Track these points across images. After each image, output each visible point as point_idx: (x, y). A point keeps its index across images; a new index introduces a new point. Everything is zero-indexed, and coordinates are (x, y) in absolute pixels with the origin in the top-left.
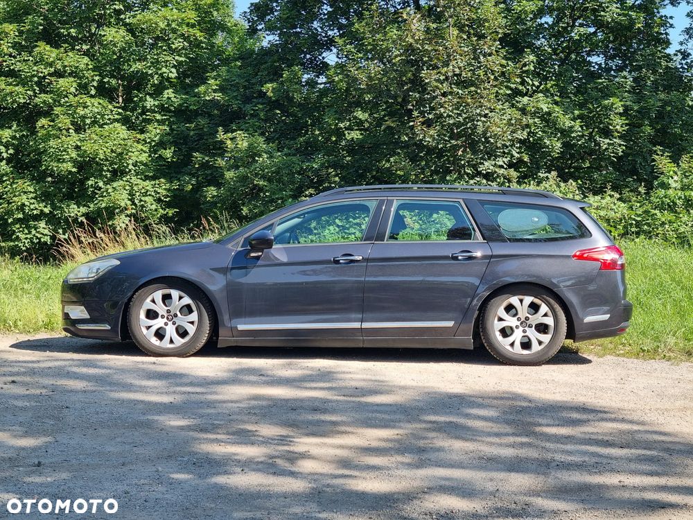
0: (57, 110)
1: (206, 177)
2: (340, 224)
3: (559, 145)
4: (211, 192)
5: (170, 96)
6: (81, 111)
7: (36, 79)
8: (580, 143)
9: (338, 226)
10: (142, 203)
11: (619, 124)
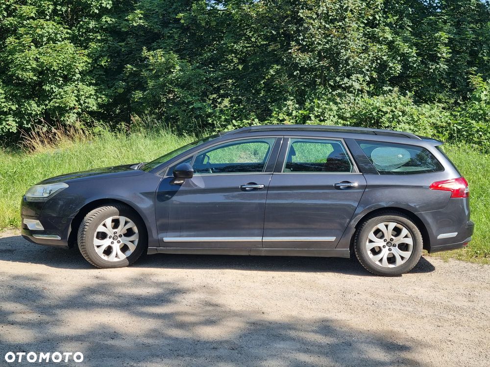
0: (21, 30)
1: (135, 82)
2: (236, 124)
3: (400, 67)
4: (138, 95)
5: (107, 20)
6: (39, 31)
7: (4, 6)
8: (415, 66)
9: (234, 126)
10: (86, 104)
11: (444, 52)
